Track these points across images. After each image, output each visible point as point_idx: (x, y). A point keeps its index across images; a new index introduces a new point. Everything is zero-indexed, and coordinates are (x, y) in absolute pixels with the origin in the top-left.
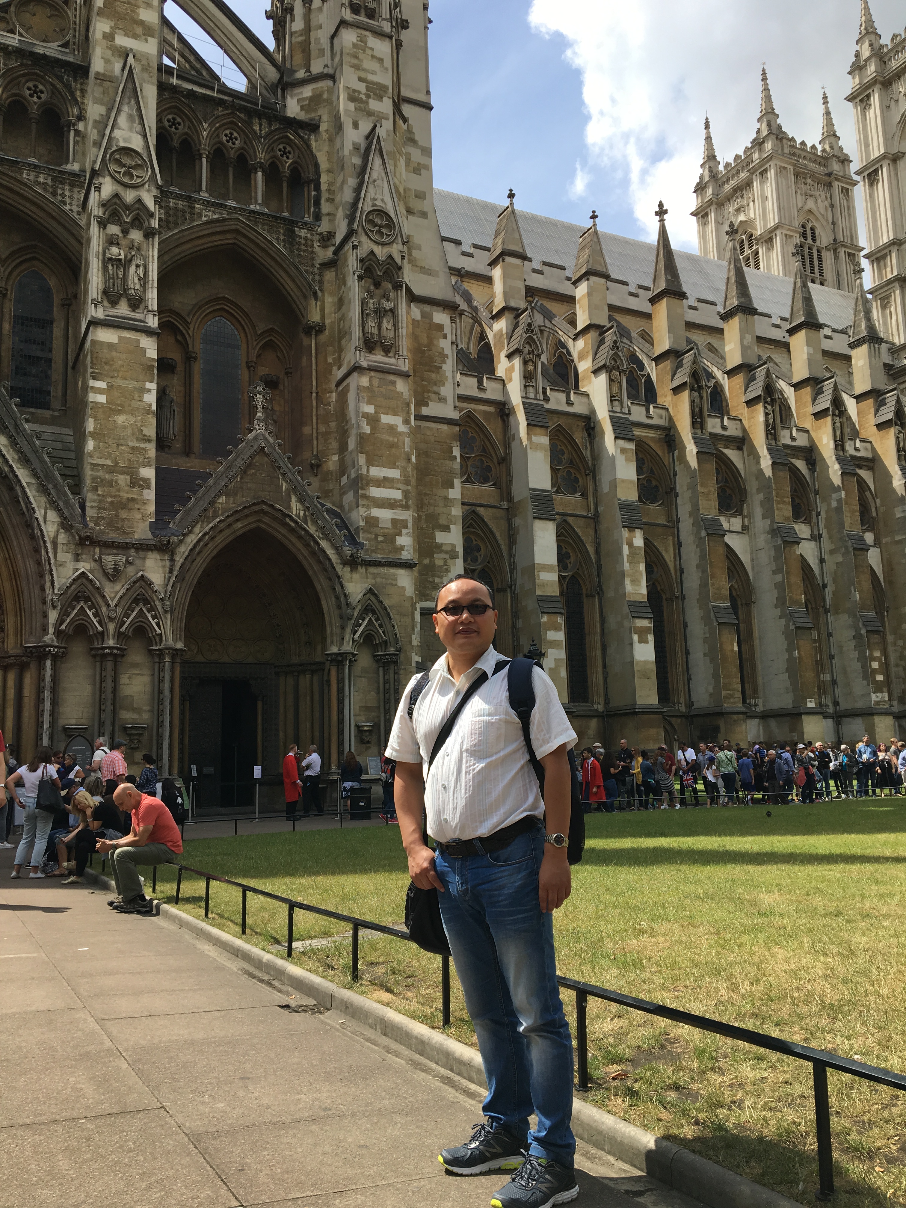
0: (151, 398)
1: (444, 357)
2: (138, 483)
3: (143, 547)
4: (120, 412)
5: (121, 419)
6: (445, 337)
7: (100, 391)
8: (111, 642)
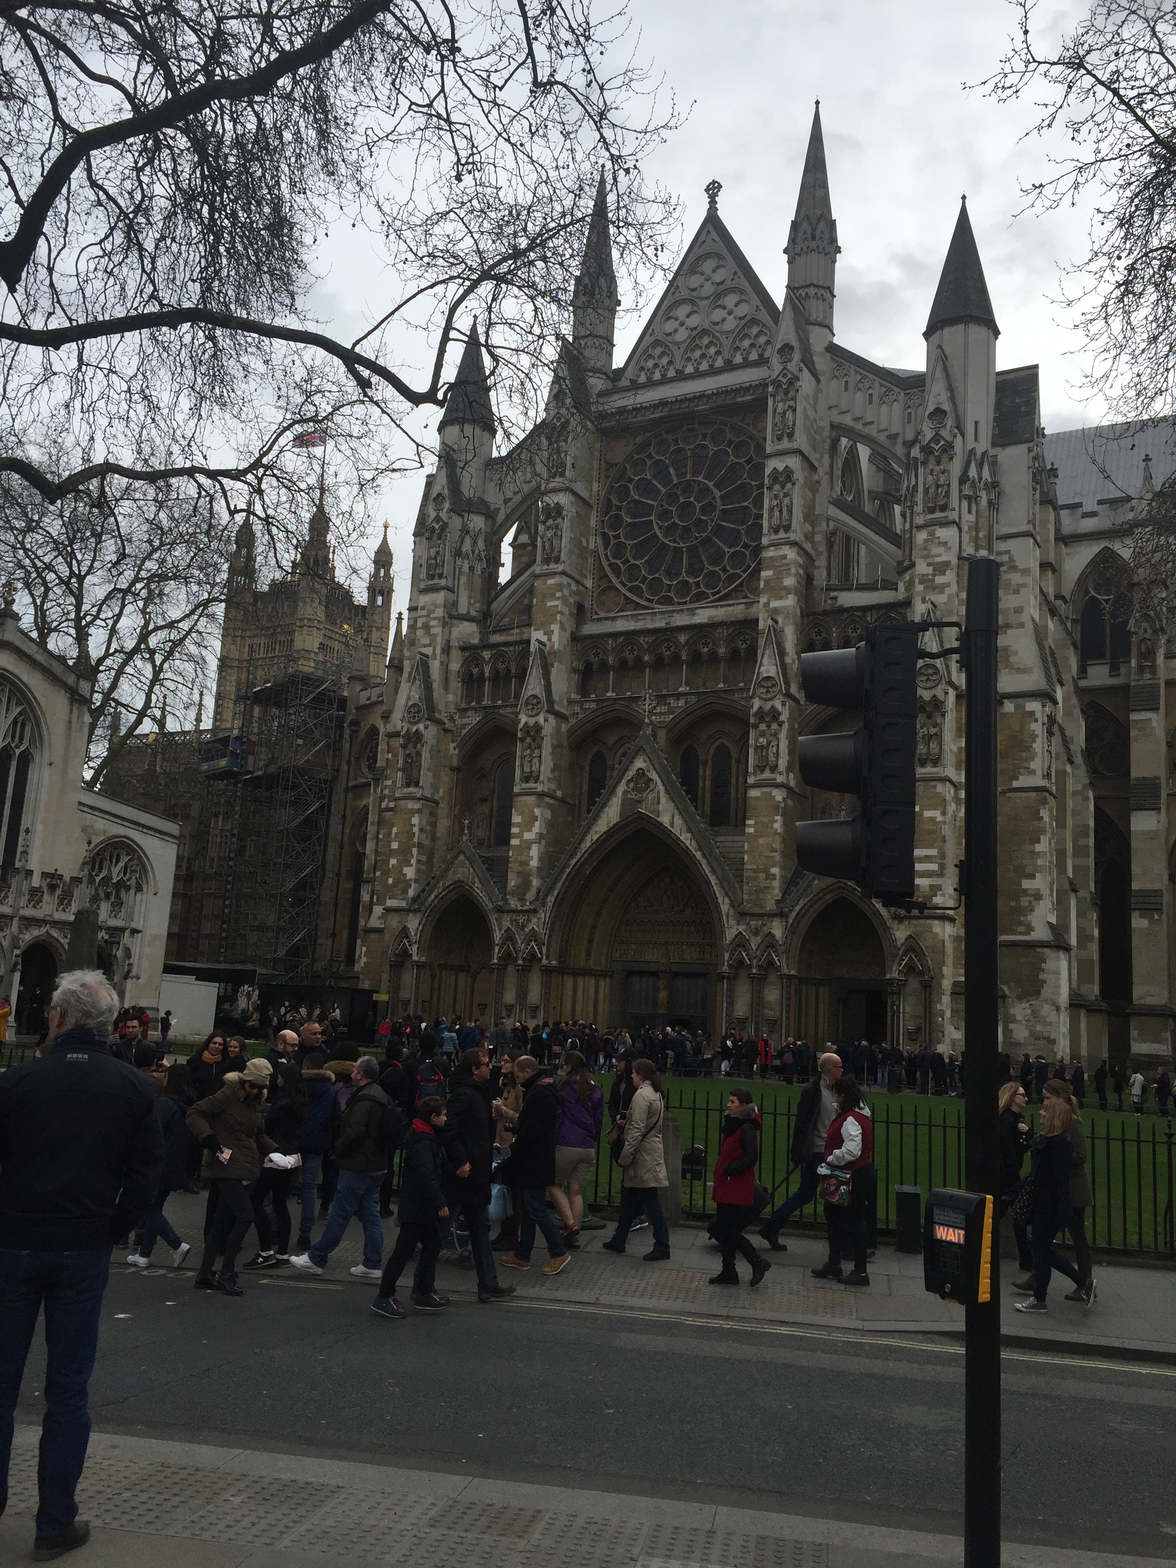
0: (778, 826)
1: (1034, 737)
2: (771, 877)
3: (771, 915)
4: (761, 836)
5: (761, 841)
6: (1036, 720)
7: (750, 826)
8: (754, 971)
